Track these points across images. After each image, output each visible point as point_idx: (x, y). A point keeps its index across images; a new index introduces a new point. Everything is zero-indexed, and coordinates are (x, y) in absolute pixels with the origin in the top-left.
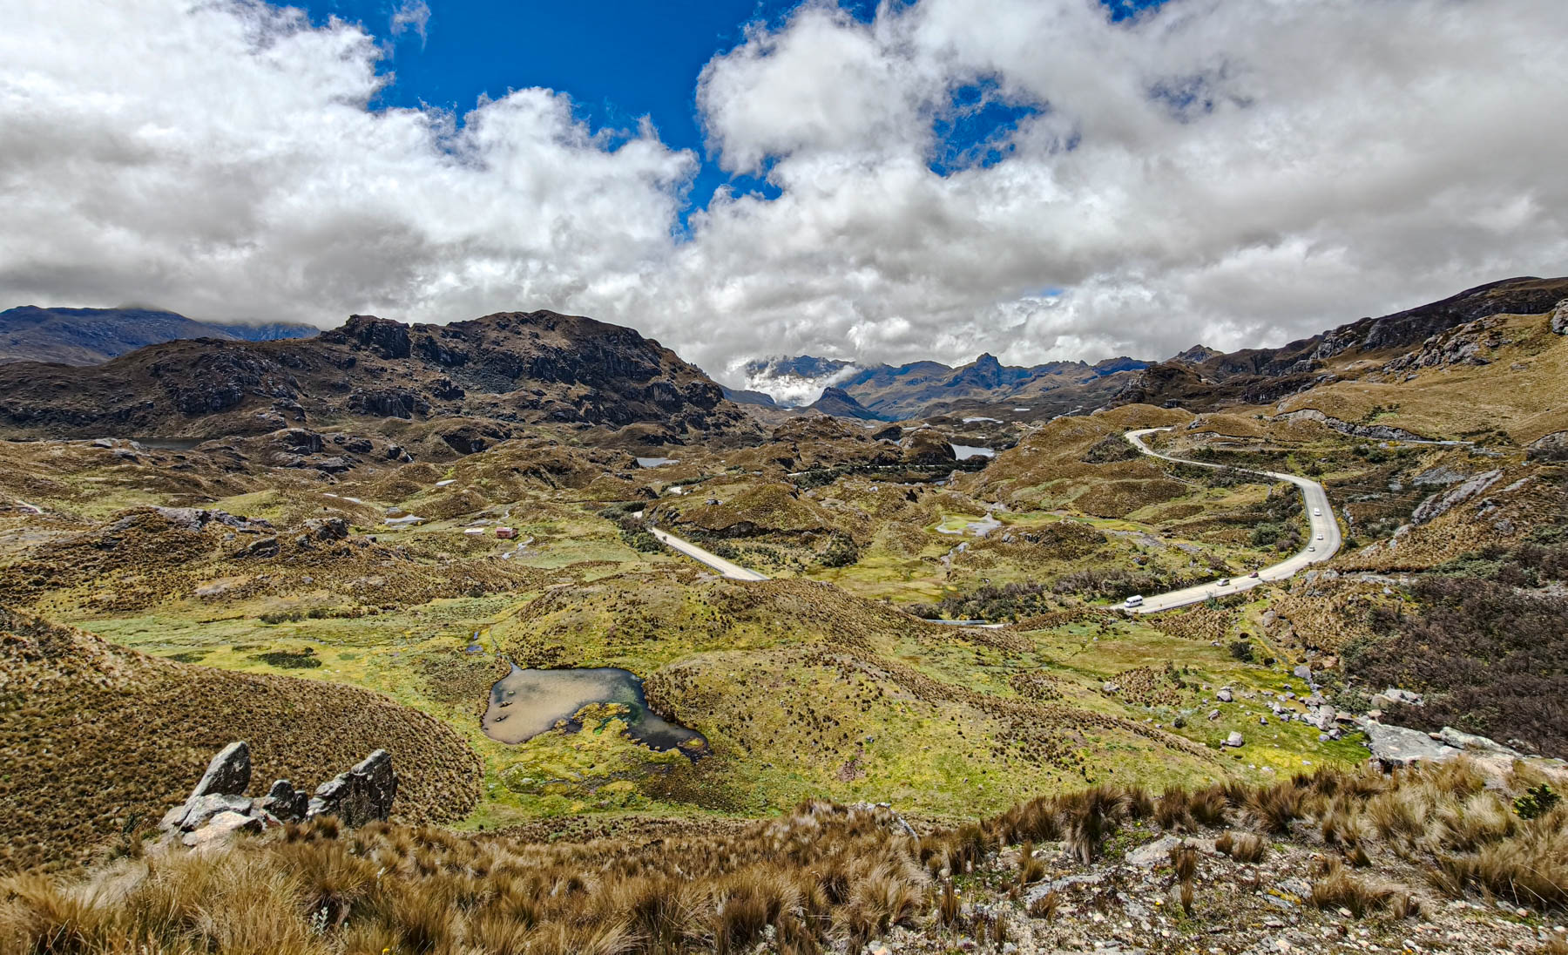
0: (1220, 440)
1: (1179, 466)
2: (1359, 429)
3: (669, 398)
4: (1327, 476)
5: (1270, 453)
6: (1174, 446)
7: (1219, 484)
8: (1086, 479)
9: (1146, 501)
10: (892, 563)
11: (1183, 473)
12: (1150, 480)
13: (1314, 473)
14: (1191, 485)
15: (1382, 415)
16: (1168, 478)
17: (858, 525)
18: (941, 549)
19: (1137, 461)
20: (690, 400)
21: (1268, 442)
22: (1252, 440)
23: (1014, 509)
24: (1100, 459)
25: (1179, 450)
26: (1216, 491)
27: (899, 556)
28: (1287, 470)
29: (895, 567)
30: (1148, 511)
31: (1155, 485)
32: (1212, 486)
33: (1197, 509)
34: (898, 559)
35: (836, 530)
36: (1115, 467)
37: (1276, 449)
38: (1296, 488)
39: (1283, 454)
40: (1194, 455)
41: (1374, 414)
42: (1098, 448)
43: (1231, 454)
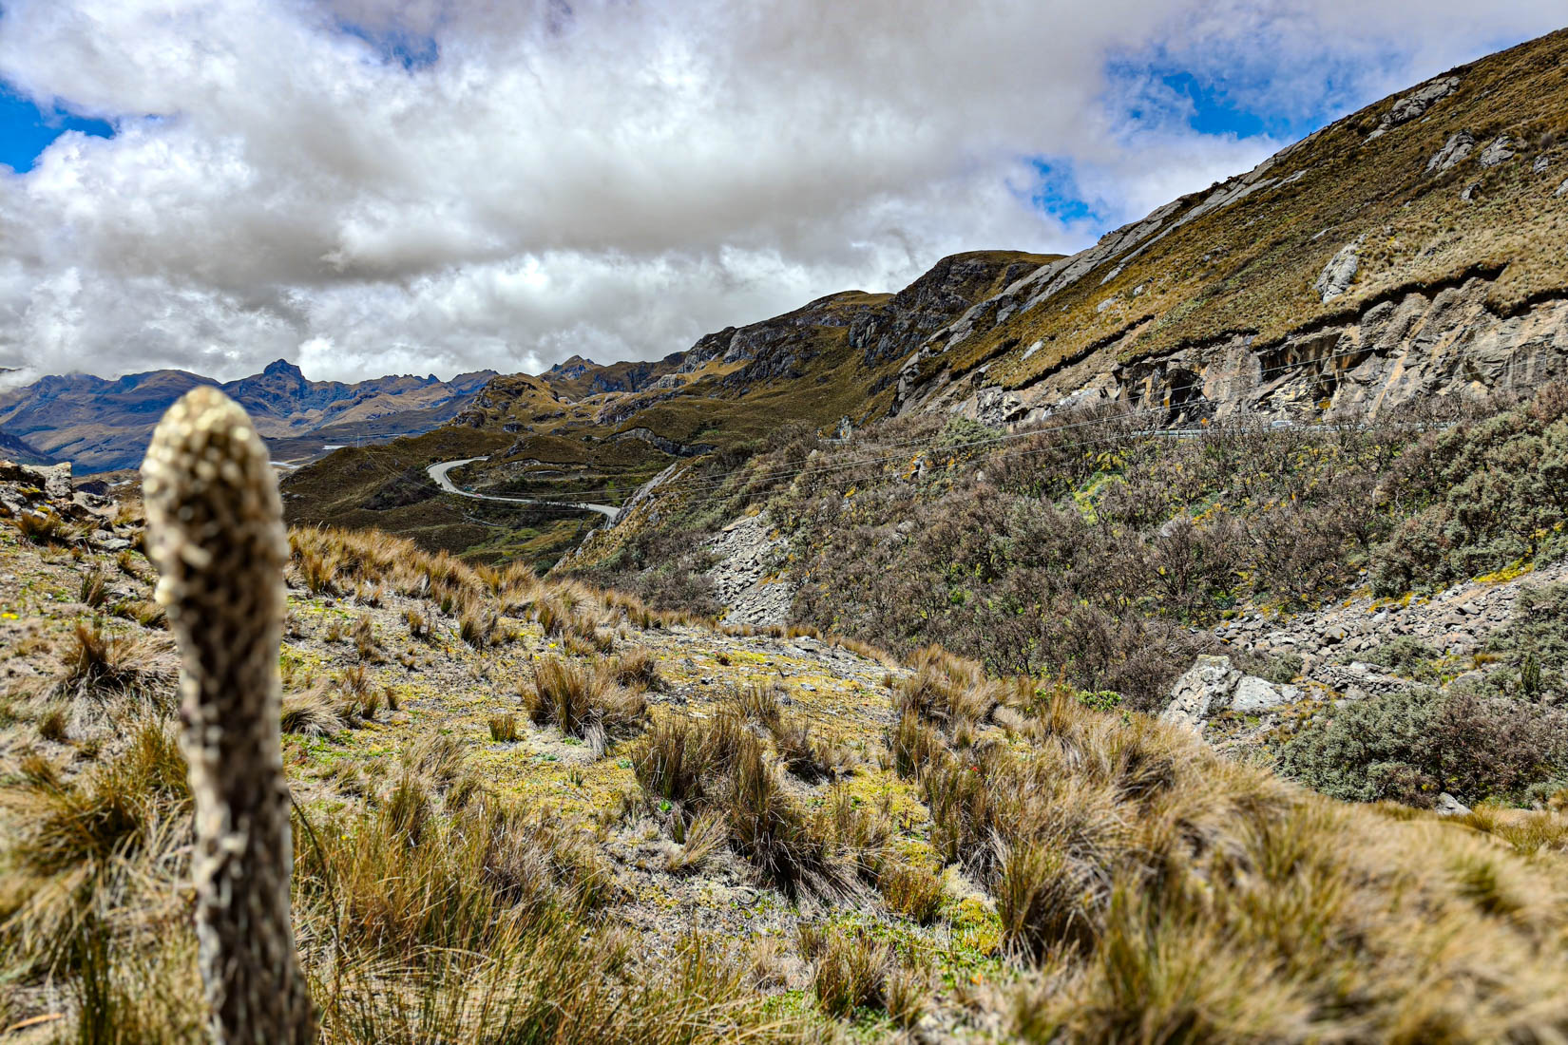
0: (539, 469)
1: (483, 504)
2: (684, 449)
5: (590, 481)
6: (484, 479)
7: (526, 523)
11: (487, 514)
12: (448, 527)
14: (494, 528)
15: (706, 433)
16: (469, 522)
19: (433, 501)
21: (590, 469)
22: (573, 468)
24: (388, 503)
25: (490, 483)
26: (523, 532)
28: (606, 501)
31: (452, 531)
32: (518, 527)
36: (404, 512)
37: (596, 477)
39: (603, 482)
40: (505, 489)
41: (699, 431)
42: (390, 488)
43: (547, 486)
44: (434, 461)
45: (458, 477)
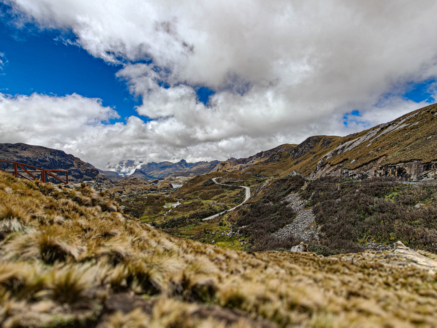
0: (231, 179)
1: (223, 186)
2: (258, 175)
3: (77, 174)
4: (252, 186)
5: (241, 182)
6: (222, 181)
7: (231, 189)
8: (203, 190)
9: (215, 195)
10: (149, 217)
12: (216, 190)
13: (249, 186)
14: (225, 190)
15: (262, 172)
16: (220, 189)
17: (140, 208)
18: (164, 212)
19: (214, 185)
20: (86, 174)
21: (241, 179)
22: (238, 179)
23: (185, 200)
25: (223, 182)
26: (230, 191)
27: (152, 215)
28: (244, 185)
29: (150, 218)
30: (216, 197)
31: (217, 191)
32: (229, 190)
33: (226, 196)
34: (151, 216)
35: (133, 210)
36: (209, 187)
37: (242, 181)
38: (245, 189)
39: (243, 182)
40: (226, 183)
41: (260, 172)
42: (206, 182)
43: (233, 182)
44: (213, 178)
45: (218, 181)
